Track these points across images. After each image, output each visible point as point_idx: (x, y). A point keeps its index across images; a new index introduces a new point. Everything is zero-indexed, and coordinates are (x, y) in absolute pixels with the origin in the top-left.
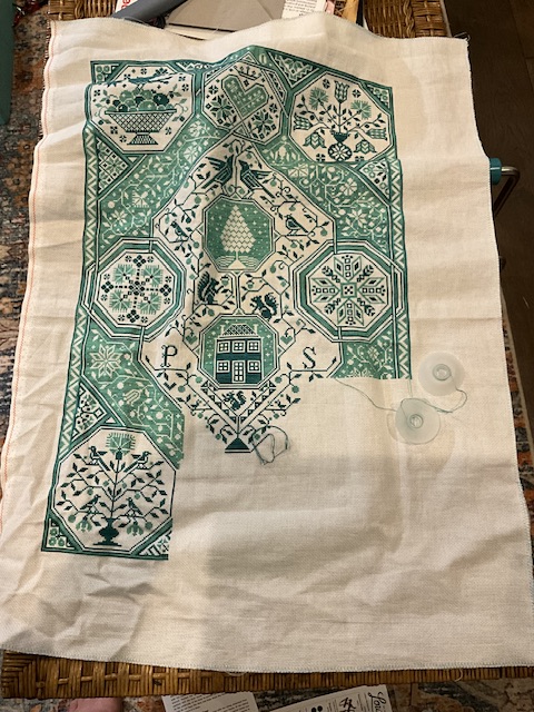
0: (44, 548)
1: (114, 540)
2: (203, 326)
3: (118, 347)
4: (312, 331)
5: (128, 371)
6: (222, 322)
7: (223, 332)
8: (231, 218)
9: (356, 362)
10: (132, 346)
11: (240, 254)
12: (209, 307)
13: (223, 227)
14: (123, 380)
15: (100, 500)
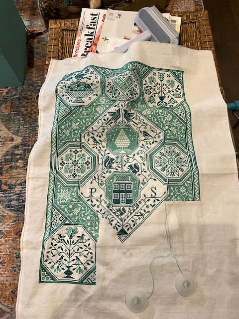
0: (40, 282)
1: (71, 276)
2: (106, 178)
3: (69, 190)
4: (155, 180)
5: (74, 200)
6: (115, 175)
7: (115, 180)
8: (120, 134)
9: (174, 194)
10: (75, 189)
11: (124, 148)
12: (110, 169)
13: (116, 138)
14: (71, 204)
15: (64, 258)
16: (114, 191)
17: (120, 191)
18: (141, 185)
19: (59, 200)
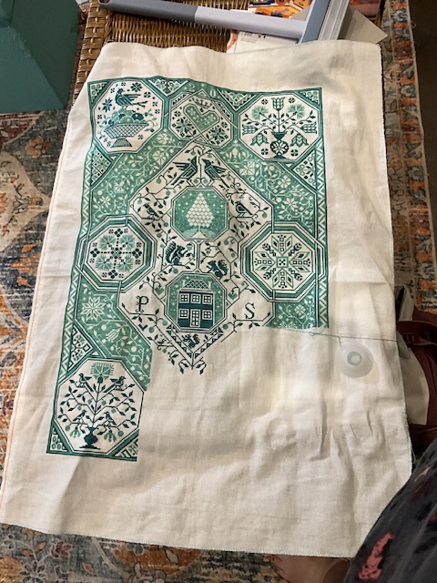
0: (48, 450)
2: (169, 281)
3: (102, 298)
4: (253, 292)
5: (110, 316)
6: (184, 278)
7: (184, 285)
8: (196, 202)
9: (285, 317)
10: (113, 297)
11: (201, 227)
12: (175, 267)
13: (189, 210)
14: (105, 323)
15: (86, 414)
16: (181, 306)
17: (190, 306)
18: (229, 298)
19: (85, 316)
